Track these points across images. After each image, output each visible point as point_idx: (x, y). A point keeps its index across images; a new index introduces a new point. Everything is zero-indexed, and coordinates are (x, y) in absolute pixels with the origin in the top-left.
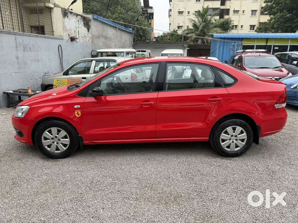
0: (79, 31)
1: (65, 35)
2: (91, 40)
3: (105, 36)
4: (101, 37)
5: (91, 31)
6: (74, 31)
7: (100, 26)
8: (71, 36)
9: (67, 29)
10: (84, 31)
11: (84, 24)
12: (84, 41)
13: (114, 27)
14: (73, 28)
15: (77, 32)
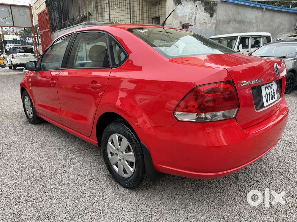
0: (195, 18)
1: (174, 23)
2: (214, 27)
3: (240, 21)
4: (231, 22)
5: (216, 16)
6: (189, 18)
7: (233, 10)
8: (183, 23)
9: (178, 17)
10: (204, 17)
11: (205, 9)
12: (203, 27)
13: (258, 8)
14: (187, 15)
15: (193, 18)
